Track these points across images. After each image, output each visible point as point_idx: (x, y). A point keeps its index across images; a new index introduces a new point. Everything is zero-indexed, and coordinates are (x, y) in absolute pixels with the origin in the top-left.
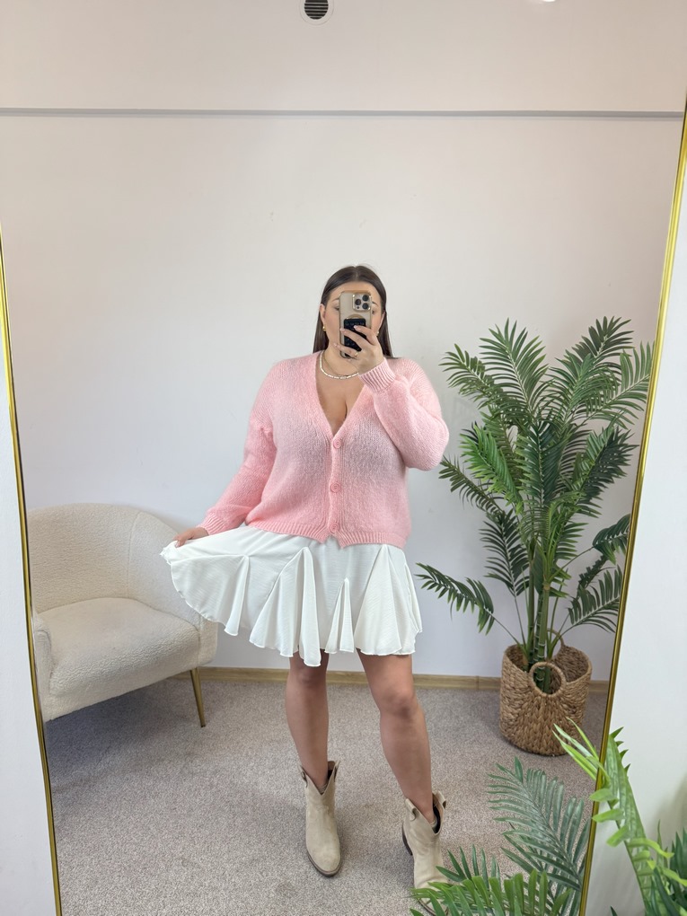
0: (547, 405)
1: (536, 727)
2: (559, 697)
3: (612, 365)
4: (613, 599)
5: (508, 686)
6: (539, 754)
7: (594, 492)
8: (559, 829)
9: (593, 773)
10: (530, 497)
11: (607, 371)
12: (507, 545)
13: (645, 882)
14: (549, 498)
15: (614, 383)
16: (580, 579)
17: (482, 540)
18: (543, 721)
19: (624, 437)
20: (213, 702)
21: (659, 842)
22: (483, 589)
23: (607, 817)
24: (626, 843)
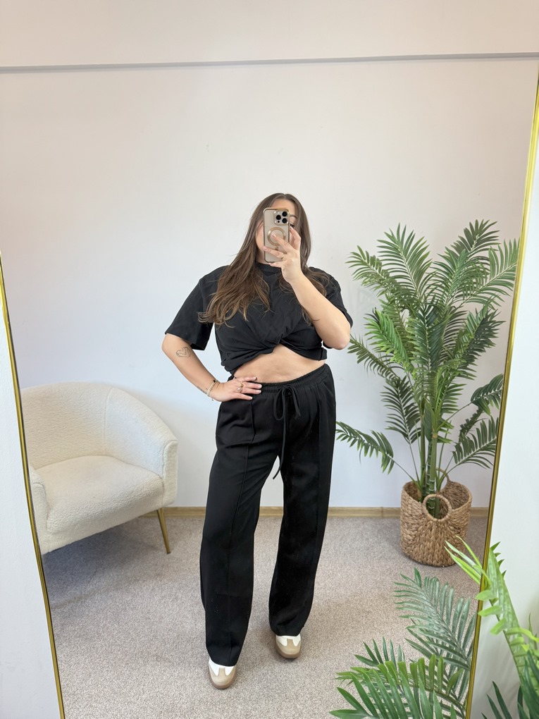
0: (431, 292)
1: (429, 545)
2: (447, 521)
3: (483, 258)
4: (488, 442)
5: (407, 514)
6: (432, 565)
7: (470, 359)
8: (451, 624)
9: (477, 578)
10: (420, 365)
11: (478, 263)
12: (402, 404)
13: (520, 662)
14: (435, 366)
15: (483, 272)
16: (461, 429)
17: (382, 400)
18: (434, 540)
19: (493, 315)
20: (176, 534)
21: (530, 629)
22: (384, 439)
23: (489, 612)
24: (504, 632)
